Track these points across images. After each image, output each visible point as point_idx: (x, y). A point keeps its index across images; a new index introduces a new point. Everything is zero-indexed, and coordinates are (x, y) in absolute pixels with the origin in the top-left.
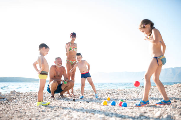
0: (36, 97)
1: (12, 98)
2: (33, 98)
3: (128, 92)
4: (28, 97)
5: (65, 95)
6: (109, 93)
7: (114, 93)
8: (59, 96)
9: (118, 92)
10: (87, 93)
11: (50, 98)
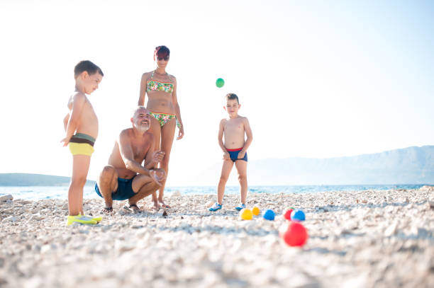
0: (66, 211)
1: (3, 213)
2: (59, 213)
3: (304, 200)
4: (46, 210)
5: (142, 205)
6: (255, 202)
7: (268, 202)
8: (126, 208)
9: (279, 200)
10: (198, 202)
11: (101, 213)
